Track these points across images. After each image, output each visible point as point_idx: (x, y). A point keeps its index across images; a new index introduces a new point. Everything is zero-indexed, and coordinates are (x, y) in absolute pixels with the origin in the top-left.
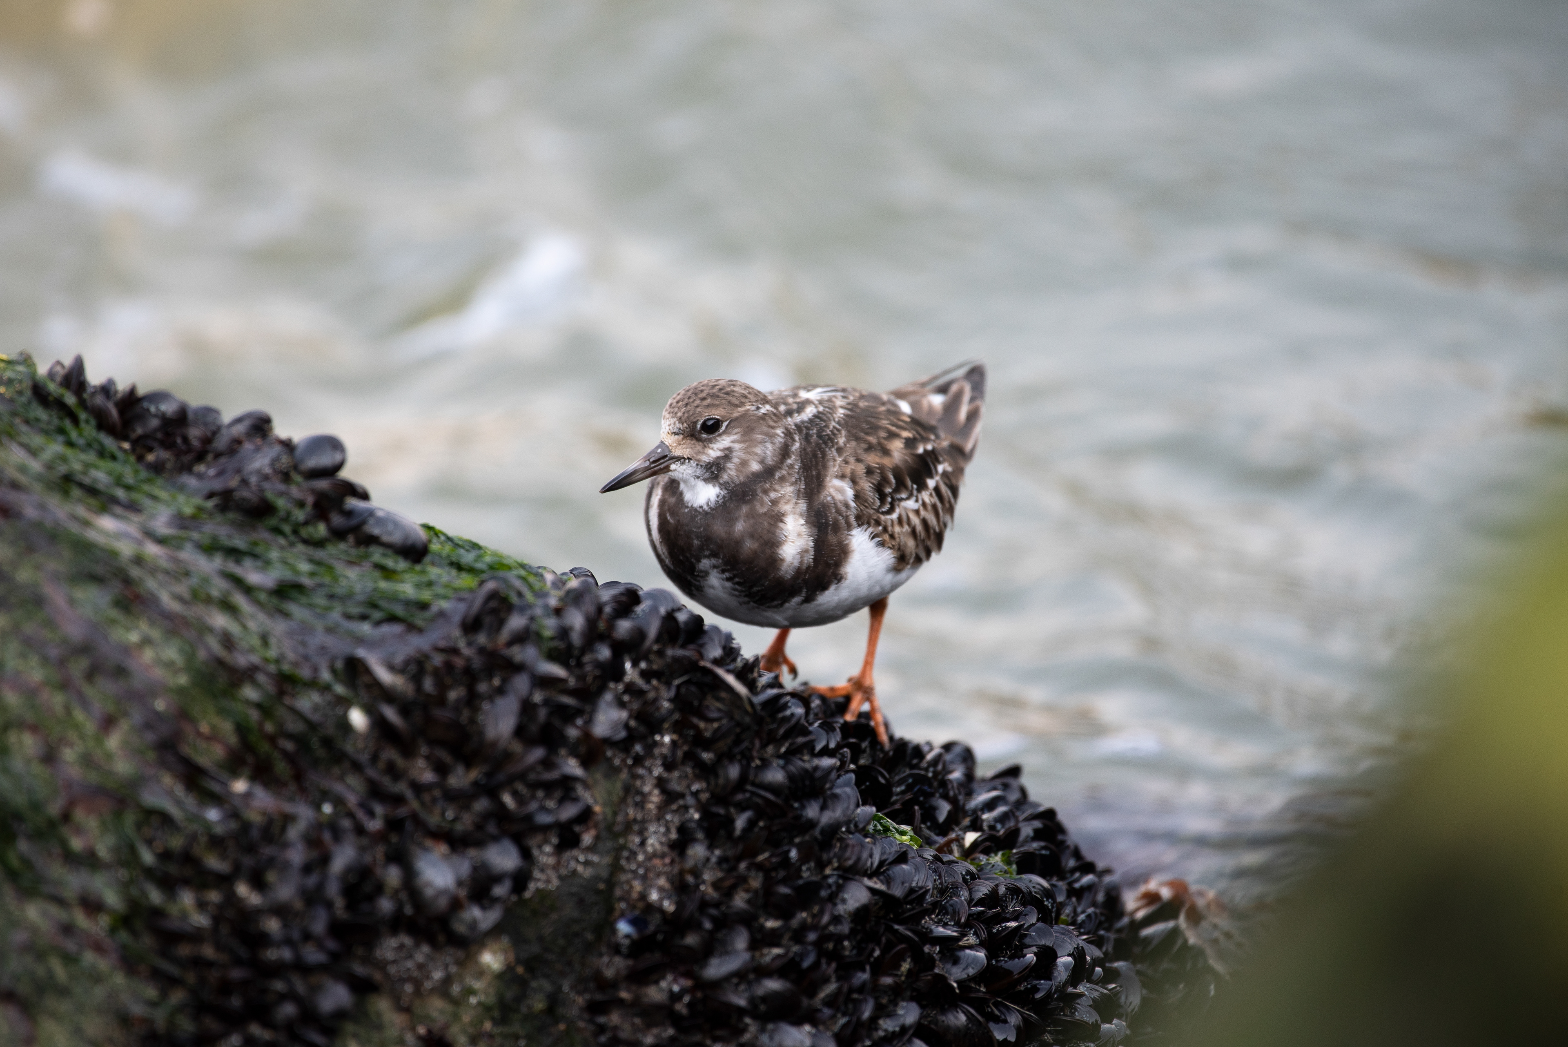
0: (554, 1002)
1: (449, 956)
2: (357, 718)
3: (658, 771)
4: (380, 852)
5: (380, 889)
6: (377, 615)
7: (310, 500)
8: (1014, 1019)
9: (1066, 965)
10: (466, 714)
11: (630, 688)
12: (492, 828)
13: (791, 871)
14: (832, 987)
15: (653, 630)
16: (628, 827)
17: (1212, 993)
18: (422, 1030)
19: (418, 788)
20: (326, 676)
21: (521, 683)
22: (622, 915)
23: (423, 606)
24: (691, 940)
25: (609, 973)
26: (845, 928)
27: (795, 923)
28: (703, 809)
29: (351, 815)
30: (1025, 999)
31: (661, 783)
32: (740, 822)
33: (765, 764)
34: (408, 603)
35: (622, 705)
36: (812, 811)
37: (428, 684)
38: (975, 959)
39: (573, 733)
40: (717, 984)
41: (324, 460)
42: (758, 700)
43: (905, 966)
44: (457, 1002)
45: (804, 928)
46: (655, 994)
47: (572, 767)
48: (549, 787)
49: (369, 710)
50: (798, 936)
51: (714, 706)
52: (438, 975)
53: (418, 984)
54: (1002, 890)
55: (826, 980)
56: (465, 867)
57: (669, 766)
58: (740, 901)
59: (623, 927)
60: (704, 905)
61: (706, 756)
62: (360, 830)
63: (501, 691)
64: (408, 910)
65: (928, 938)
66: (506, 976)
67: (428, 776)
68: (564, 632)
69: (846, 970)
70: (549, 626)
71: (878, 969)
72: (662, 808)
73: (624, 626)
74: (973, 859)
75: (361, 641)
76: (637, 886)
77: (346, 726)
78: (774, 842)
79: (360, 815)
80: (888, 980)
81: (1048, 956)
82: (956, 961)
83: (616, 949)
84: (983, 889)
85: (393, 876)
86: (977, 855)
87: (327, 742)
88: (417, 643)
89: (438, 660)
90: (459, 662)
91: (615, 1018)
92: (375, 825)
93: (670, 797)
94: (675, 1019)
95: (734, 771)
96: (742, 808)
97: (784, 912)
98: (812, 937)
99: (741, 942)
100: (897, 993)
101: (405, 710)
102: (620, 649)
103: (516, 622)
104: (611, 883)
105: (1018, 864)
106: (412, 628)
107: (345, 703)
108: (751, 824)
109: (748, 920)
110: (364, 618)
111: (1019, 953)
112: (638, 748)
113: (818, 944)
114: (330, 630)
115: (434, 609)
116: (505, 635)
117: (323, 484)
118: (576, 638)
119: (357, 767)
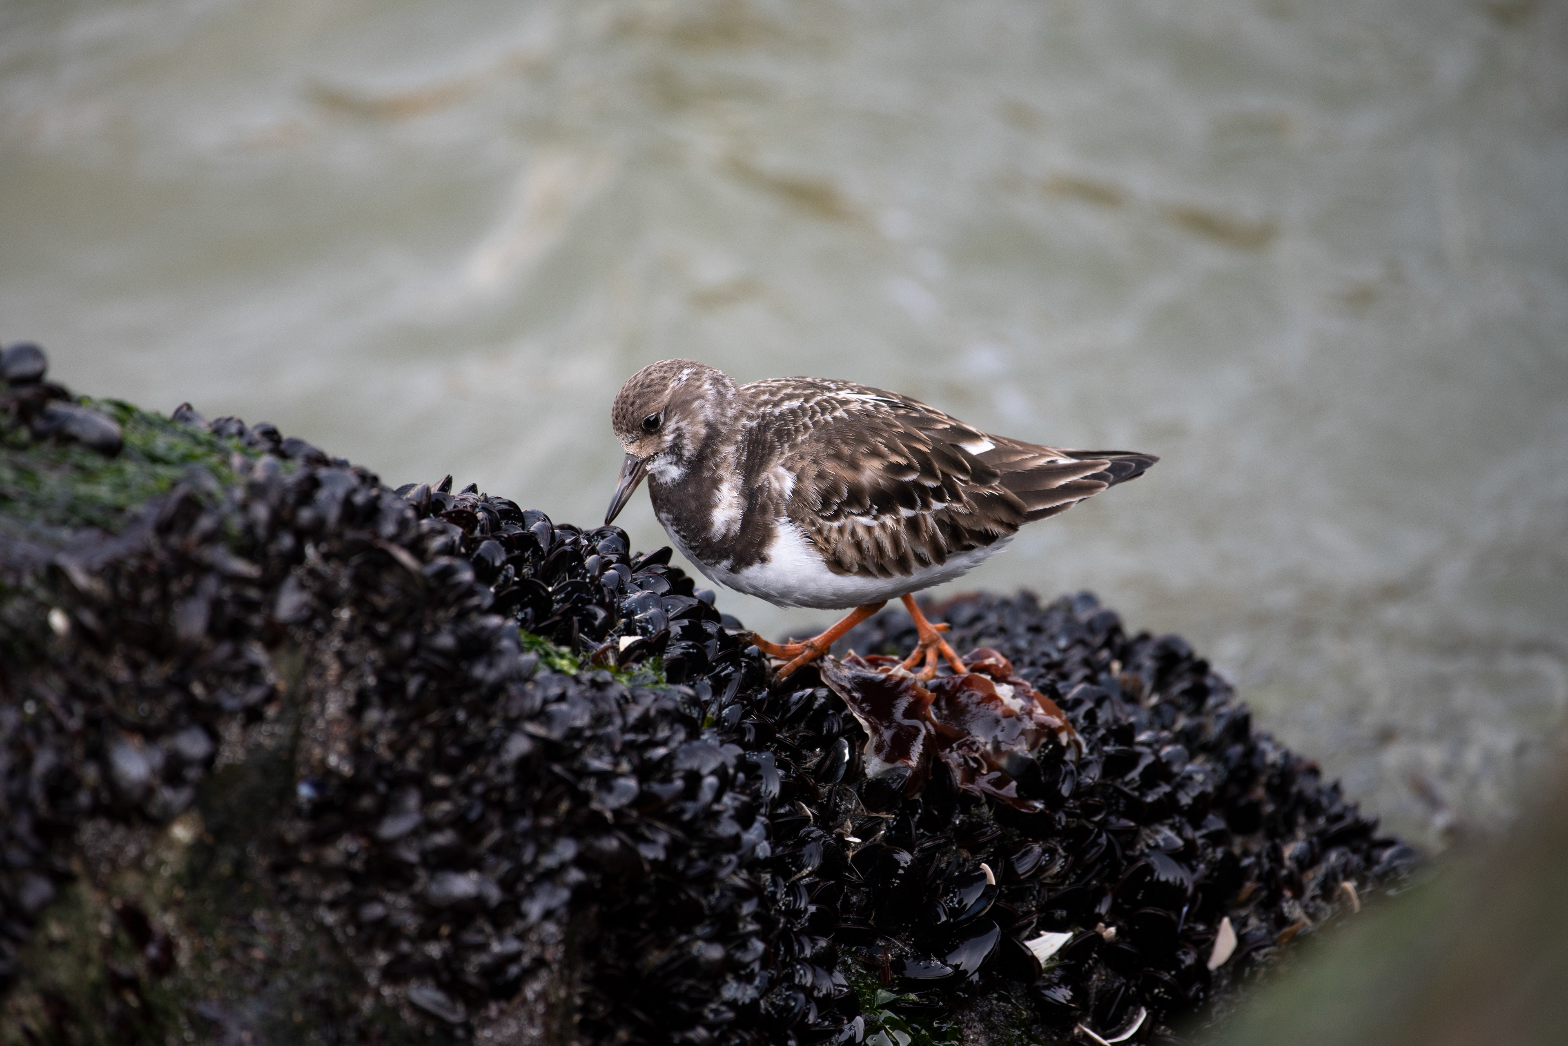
0: (240, 867)
1: (143, 835)
2: (58, 620)
3: (336, 643)
4: (78, 751)
5: (78, 784)
6: (76, 520)
7: (13, 407)
8: (663, 839)
9: (711, 786)
10: (158, 614)
11: (313, 572)
12: (183, 718)
13: (460, 729)
14: (495, 835)
15: (333, 514)
16: (309, 696)
17: (847, 758)
18: (117, 903)
19: (114, 686)
20: (28, 581)
21: (210, 585)
22: (304, 779)
23: (119, 510)
24: (366, 802)
25: (291, 837)
26: (509, 777)
27: (463, 778)
28: (379, 673)
29: (51, 715)
30: (673, 819)
31: (340, 655)
32: (413, 685)
33: (437, 630)
34: (106, 508)
35: (302, 586)
36: (479, 671)
37: (124, 587)
38: (628, 789)
39: (256, 620)
40: (392, 843)
41: (28, 367)
42: (429, 570)
43: (564, 806)
44: (150, 875)
45: (473, 780)
46: (334, 854)
47: (257, 653)
48: (236, 676)
49: (69, 612)
50: (466, 789)
51: (389, 582)
52: (132, 851)
53: (113, 863)
54: (653, 712)
55: (490, 828)
56: (157, 757)
57: (348, 638)
58: (412, 759)
59: (305, 791)
60: (380, 767)
61: (382, 628)
62: (60, 729)
63: (191, 592)
64: (105, 796)
65: (584, 773)
66: (197, 847)
67: (123, 674)
68: (250, 528)
69: (509, 815)
70: (236, 523)
71: (539, 809)
72: (341, 677)
73: (306, 515)
74: (627, 669)
75: (60, 547)
76: (317, 752)
77: (47, 629)
78: (445, 703)
79: (61, 715)
80: (547, 822)
81: (694, 779)
82: (610, 789)
83: (298, 813)
84: (635, 713)
85: (91, 773)
86: (630, 664)
87: (31, 646)
88: (114, 548)
89: (133, 563)
90: (152, 567)
91: (296, 877)
92: (74, 724)
93: (347, 668)
94: (352, 876)
95: (407, 641)
96: (415, 671)
97: (452, 768)
98: (478, 788)
99: (412, 800)
100: (556, 833)
101: (102, 613)
102: (302, 535)
103: (205, 523)
104: (293, 750)
105: (667, 670)
106: (108, 532)
107: (47, 607)
108: (423, 687)
109: (419, 781)
110: (64, 522)
111: (667, 779)
112: (319, 624)
113: (484, 797)
114: (34, 537)
115: (128, 514)
116: (194, 536)
117: (26, 392)
118: (261, 532)
119: (58, 667)
